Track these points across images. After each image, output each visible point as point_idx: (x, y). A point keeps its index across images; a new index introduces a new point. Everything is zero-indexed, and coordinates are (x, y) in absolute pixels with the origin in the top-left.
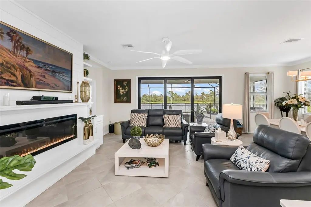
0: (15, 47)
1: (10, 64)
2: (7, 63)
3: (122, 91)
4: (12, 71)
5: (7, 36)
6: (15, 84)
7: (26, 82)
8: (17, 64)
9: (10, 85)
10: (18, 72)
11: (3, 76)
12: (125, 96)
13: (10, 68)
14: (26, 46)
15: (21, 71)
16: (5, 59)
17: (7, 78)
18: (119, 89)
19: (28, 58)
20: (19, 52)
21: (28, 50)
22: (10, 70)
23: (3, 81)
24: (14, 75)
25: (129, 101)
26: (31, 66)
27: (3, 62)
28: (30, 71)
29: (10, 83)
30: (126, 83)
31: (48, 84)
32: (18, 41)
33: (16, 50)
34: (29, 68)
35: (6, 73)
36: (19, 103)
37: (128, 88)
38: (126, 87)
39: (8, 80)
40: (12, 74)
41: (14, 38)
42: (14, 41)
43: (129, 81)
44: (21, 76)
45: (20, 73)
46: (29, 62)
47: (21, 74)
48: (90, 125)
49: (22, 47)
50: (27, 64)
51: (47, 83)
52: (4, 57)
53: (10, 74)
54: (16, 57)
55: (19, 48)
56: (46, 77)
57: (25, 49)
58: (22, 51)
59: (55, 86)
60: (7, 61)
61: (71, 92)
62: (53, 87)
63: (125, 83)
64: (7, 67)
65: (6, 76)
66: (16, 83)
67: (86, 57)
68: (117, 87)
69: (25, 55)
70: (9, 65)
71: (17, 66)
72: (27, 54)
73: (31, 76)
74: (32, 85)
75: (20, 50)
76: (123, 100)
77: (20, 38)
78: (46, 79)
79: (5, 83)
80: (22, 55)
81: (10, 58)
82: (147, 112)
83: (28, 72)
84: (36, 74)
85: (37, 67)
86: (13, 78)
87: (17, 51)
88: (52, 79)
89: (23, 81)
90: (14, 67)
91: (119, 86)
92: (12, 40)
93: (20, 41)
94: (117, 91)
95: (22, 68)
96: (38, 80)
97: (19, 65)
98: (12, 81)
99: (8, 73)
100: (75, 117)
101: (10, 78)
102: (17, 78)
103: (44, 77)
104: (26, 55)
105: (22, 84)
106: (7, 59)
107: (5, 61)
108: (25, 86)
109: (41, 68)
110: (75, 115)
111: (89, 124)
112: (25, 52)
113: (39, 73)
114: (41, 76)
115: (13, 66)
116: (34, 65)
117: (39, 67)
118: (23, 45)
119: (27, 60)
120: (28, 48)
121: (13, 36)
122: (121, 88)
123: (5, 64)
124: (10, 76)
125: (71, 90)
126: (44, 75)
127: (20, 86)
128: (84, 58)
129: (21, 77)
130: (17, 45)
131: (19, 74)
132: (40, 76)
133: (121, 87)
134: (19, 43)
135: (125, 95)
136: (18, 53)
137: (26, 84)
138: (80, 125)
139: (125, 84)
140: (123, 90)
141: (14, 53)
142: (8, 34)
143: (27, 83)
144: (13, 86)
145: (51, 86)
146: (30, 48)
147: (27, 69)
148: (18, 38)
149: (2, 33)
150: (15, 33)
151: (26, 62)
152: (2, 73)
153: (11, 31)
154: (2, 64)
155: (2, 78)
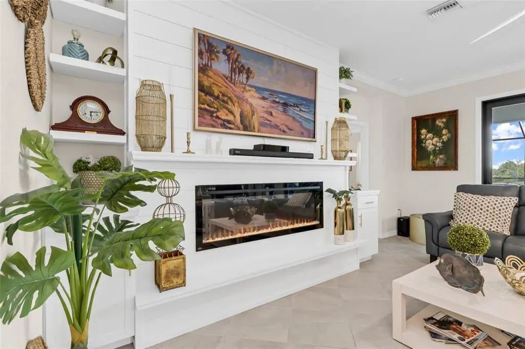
0: (233, 70)
1: (227, 96)
2: (223, 95)
3: (431, 142)
4: (229, 107)
5: (224, 55)
6: (232, 126)
7: (247, 122)
8: (235, 96)
9: (227, 128)
10: (236, 107)
11: (219, 114)
12: (441, 154)
13: (227, 103)
14: (246, 67)
15: (239, 106)
16: (220, 89)
17: (223, 117)
18: (422, 137)
19: (250, 86)
20: (237, 76)
21: (249, 72)
22: (226, 105)
23: (219, 121)
24: (232, 113)
25: (451, 164)
26: (252, 96)
27: (219, 93)
28: (251, 105)
29: (227, 124)
30: (444, 120)
31: (277, 127)
32: (236, 60)
33: (233, 74)
34: (250, 100)
35: (221, 109)
36: (233, 152)
37: (449, 132)
38: (444, 132)
39: (224, 120)
40: (229, 112)
41: (232, 56)
42: (231, 61)
43: (452, 117)
44: (239, 112)
45: (239, 108)
46: (250, 90)
47: (240, 110)
48: (348, 207)
49: (242, 69)
50: (247, 95)
51: (276, 125)
52: (220, 87)
53: (227, 112)
54: (234, 84)
55: (237, 70)
56: (274, 114)
57: (245, 72)
58: (241, 74)
59: (286, 130)
60: (222, 91)
61: (314, 140)
62: (284, 131)
63: (440, 123)
64: (223, 101)
65: (223, 114)
66: (234, 124)
67: (345, 73)
68: (419, 134)
69: (245, 81)
70: (225, 99)
71: (235, 99)
72: (248, 78)
73: (253, 114)
74: (254, 127)
75: (239, 74)
76: (434, 162)
77: (238, 55)
78: (273, 117)
79: (221, 125)
80: (241, 81)
81: (226, 87)
82: (516, 192)
83: (248, 107)
84: (259, 109)
85: (261, 98)
86: (230, 118)
87: (235, 76)
88: (283, 117)
89: (241, 122)
90: (231, 101)
91: (424, 131)
92: (229, 60)
93: (239, 60)
94: (418, 145)
95: (241, 101)
96: (262, 120)
97: (238, 97)
98: (229, 122)
99: (225, 110)
100: (319, 187)
101: (227, 118)
102: (235, 117)
103: (271, 114)
104: (246, 79)
105: (241, 126)
107: (221, 92)
108: (245, 129)
109: (267, 99)
110: (320, 184)
111: (347, 204)
112: (245, 76)
113: (264, 107)
114: (267, 112)
115: (230, 98)
116: (257, 95)
117: (264, 98)
118: (242, 66)
119: (248, 88)
120: (249, 69)
121: (230, 53)
122: (430, 135)
123: (221, 96)
124: (227, 115)
125: (314, 138)
126: (270, 110)
127: (239, 129)
128: (341, 77)
129: (240, 115)
130: (234, 66)
131: (237, 111)
132: (264, 112)
133: (429, 132)
134: (237, 64)
135: (440, 150)
136: (236, 80)
137: (246, 127)
138: (329, 205)
139: (442, 125)
140: (436, 139)
141: (231, 80)
142: (224, 52)
143: (248, 124)
144: (230, 128)
145: (280, 129)
146: (251, 69)
147: (247, 101)
148: (236, 56)
149: (218, 52)
150: (232, 49)
151: (246, 91)
152: (218, 111)
153: (228, 47)
154: (217, 98)
155: (217, 117)
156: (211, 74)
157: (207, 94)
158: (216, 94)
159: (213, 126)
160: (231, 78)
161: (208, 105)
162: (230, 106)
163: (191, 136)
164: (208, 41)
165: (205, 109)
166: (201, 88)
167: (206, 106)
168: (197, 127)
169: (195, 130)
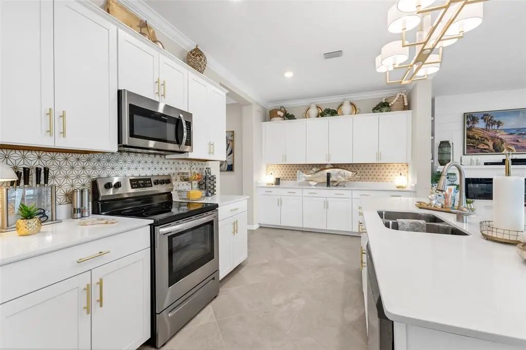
0: (488, 125)
2: (481, 138)
5: (482, 120)
7: (498, 148)
8: (489, 136)
9: (484, 152)
10: (490, 142)
11: (478, 146)
13: (484, 141)
14: (497, 121)
15: (492, 140)
16: (479, 135)
17: (481, 148)
19: (499, 130)
20: (491, 127)
21: (499, 123)
23: (479, 150)
24: (487, 145)
26: (502, 134)
27: (479, 137)
28: (501, 139)
31: (523, 147)
32: (490, 120)
34: (500, 137)
35: (480, 144)
36: (486, 164)
41: (487, 119)
42: (487, 121)
46: (500, 132)
47: (492, 143)
49: (493, 123)
50: (498, 135)
53: (484, 145)
54: (489, 131)
55: (491, 124)
56: (520, 140)
57: (496, 124)
64: (481, 140)
65: (481, 146)
66: (489, 150)
69: (496, 128)
70: (483, 139)
72: (498, 127)
73: (502, 143)
74: (503, 149)
75: (492, 125)
77: (491, 117)
80: (494, 129)
81: (483, 134)
83: (499, 140)
84: (507, 140)
85: (509, 134)
86: (486, 147)
87: (489, 127)
89: (494, 149)
92: (485, 121)
93: (492, 119)
95: (493, 138)
97: (491, 137)
98: (485, 149)
101: (483, 148)
102: (489, 146)
103: (518, 141)
105: (494, 150)
106: (481, 135)
112: (496, 126)
113: (511, 139)
114: (513, 141)
115: (486, 139)
116: (506, 133)
117: (511, 134)
118: (495, 121)
119: (498, 131)
120: (499, 121)
126: (517, 139)
127: (492, 152)
129: (493, 145)
130: (489, 123)
131: (491, 144)
132: (511, 141)
136: (490, 129)
137: (497, 150)
142: (482, 118)
144: (486, 152)
146: (501, 121)
147: (498, 138)
148: (490, 118)
149: (478, 119)
150: (487, 115)
151: (497, 133)
152: (478, 145)
153: (485, 115)
154: (478, 139)
155: (478, 148)
156: (473, 130)
157: (471, 139)
158: (477, 138)
159: (475, 152)
160: (487, 129)
161: (472, 143)
162: (486, 141)
163: (462, 158)
164: (472, 117)
165: (470, 145)
166: (468, 137)
167: (471, 144)
168: (465, 153)
169: (464, 154)
